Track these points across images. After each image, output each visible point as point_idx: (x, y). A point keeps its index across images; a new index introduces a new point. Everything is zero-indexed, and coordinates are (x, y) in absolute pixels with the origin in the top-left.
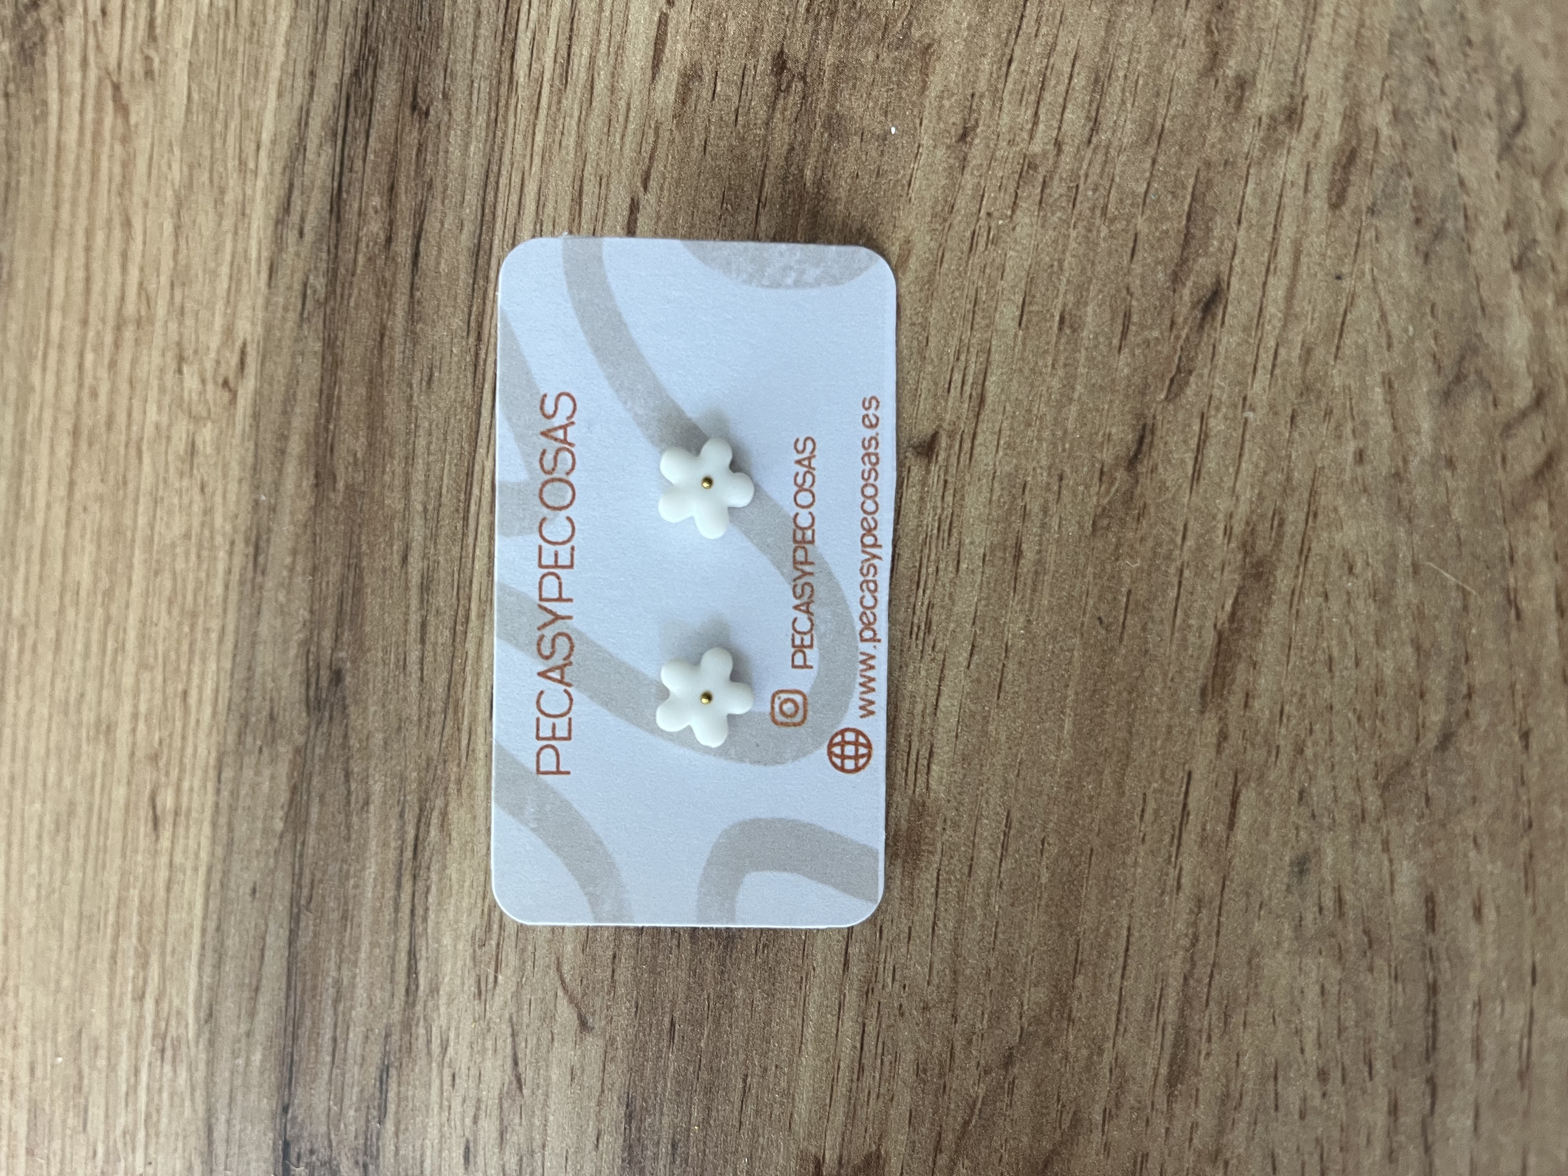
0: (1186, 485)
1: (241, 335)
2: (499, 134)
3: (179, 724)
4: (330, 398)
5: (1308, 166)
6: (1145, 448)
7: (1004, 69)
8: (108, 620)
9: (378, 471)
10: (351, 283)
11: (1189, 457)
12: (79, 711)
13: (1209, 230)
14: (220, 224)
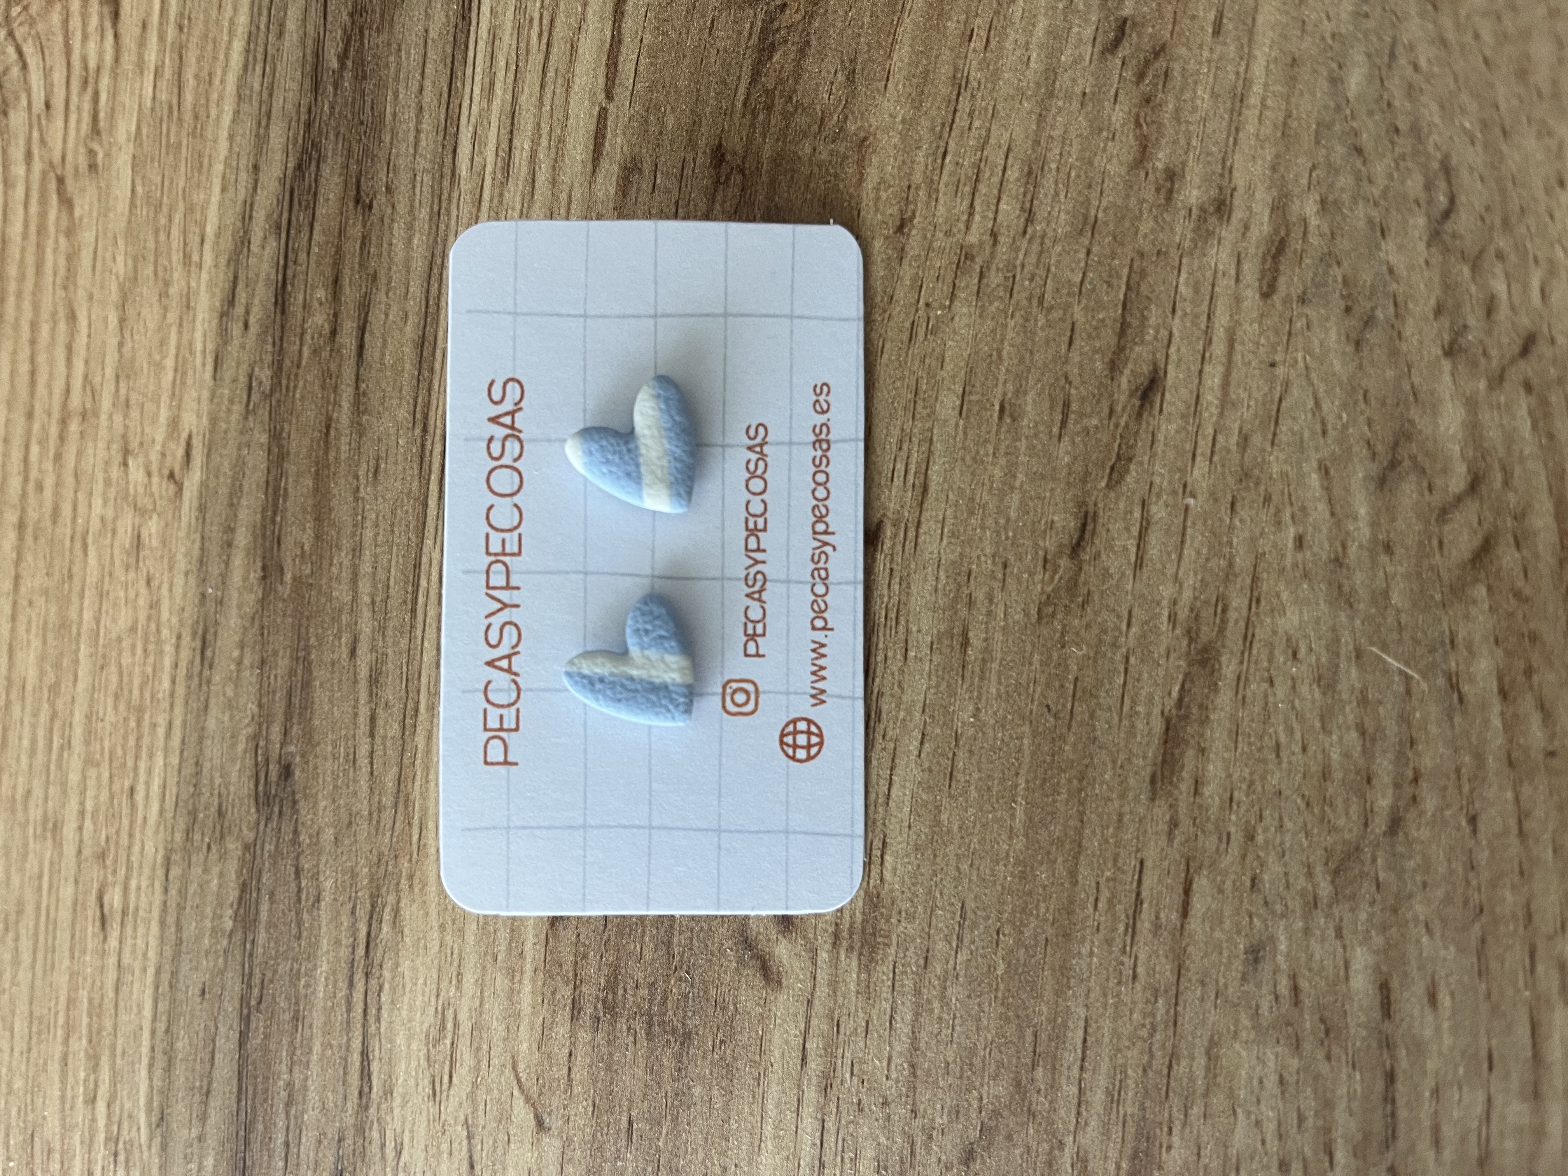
0: (1129, 573)
1: (187, 427)
2: (442, 227)
3: (126, 822)
4: (276, 489)
5: (1239, 255)
6: (1087, 536)
7: (939, 161)
8: (54, 717)
9: (325, 563)
10: (296, 375)
11: (1132, 545)
12: (26, 809)
13: (1144, 318)
14: (165, 316)
